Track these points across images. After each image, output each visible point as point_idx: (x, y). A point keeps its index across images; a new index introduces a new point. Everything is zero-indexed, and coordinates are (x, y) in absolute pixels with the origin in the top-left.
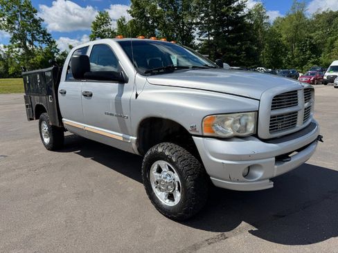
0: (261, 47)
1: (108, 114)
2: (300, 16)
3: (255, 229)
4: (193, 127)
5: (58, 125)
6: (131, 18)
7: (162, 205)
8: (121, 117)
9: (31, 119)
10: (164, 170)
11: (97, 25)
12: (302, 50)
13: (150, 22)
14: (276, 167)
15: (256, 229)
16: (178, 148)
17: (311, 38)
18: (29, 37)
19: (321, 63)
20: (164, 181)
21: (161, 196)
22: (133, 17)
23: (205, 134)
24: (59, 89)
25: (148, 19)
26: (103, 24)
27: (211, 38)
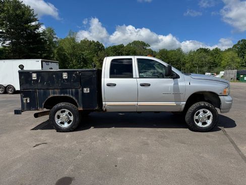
8: (177, 94)
12: (78, 61)
17: (83, 54)
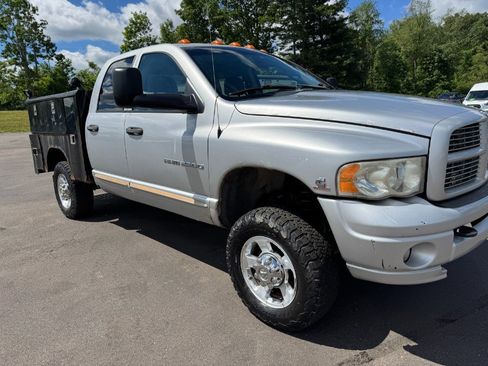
0: (368, 64)
1: (169, 162)
2: (424, 20)
3: (413, 344)
4: (320, 182)
5: (85, 180)
6: (182, 22)
7: (262, 307)
8: (191, 166)
9: (41, 171)
10: (264, 250)
11: (131, 32)
13: (209, 28)
14: (454, 245)
15: (415, 344)
16: (289, 216)
18: (29, 50)
19: (454, 88)
20: (266, 270)
21: (260, 292)
22: (184, 20)
23: (341, 194)
24: (87, 124)
25: (205, 23)
26: (139, 30)
27: (298, 52)
